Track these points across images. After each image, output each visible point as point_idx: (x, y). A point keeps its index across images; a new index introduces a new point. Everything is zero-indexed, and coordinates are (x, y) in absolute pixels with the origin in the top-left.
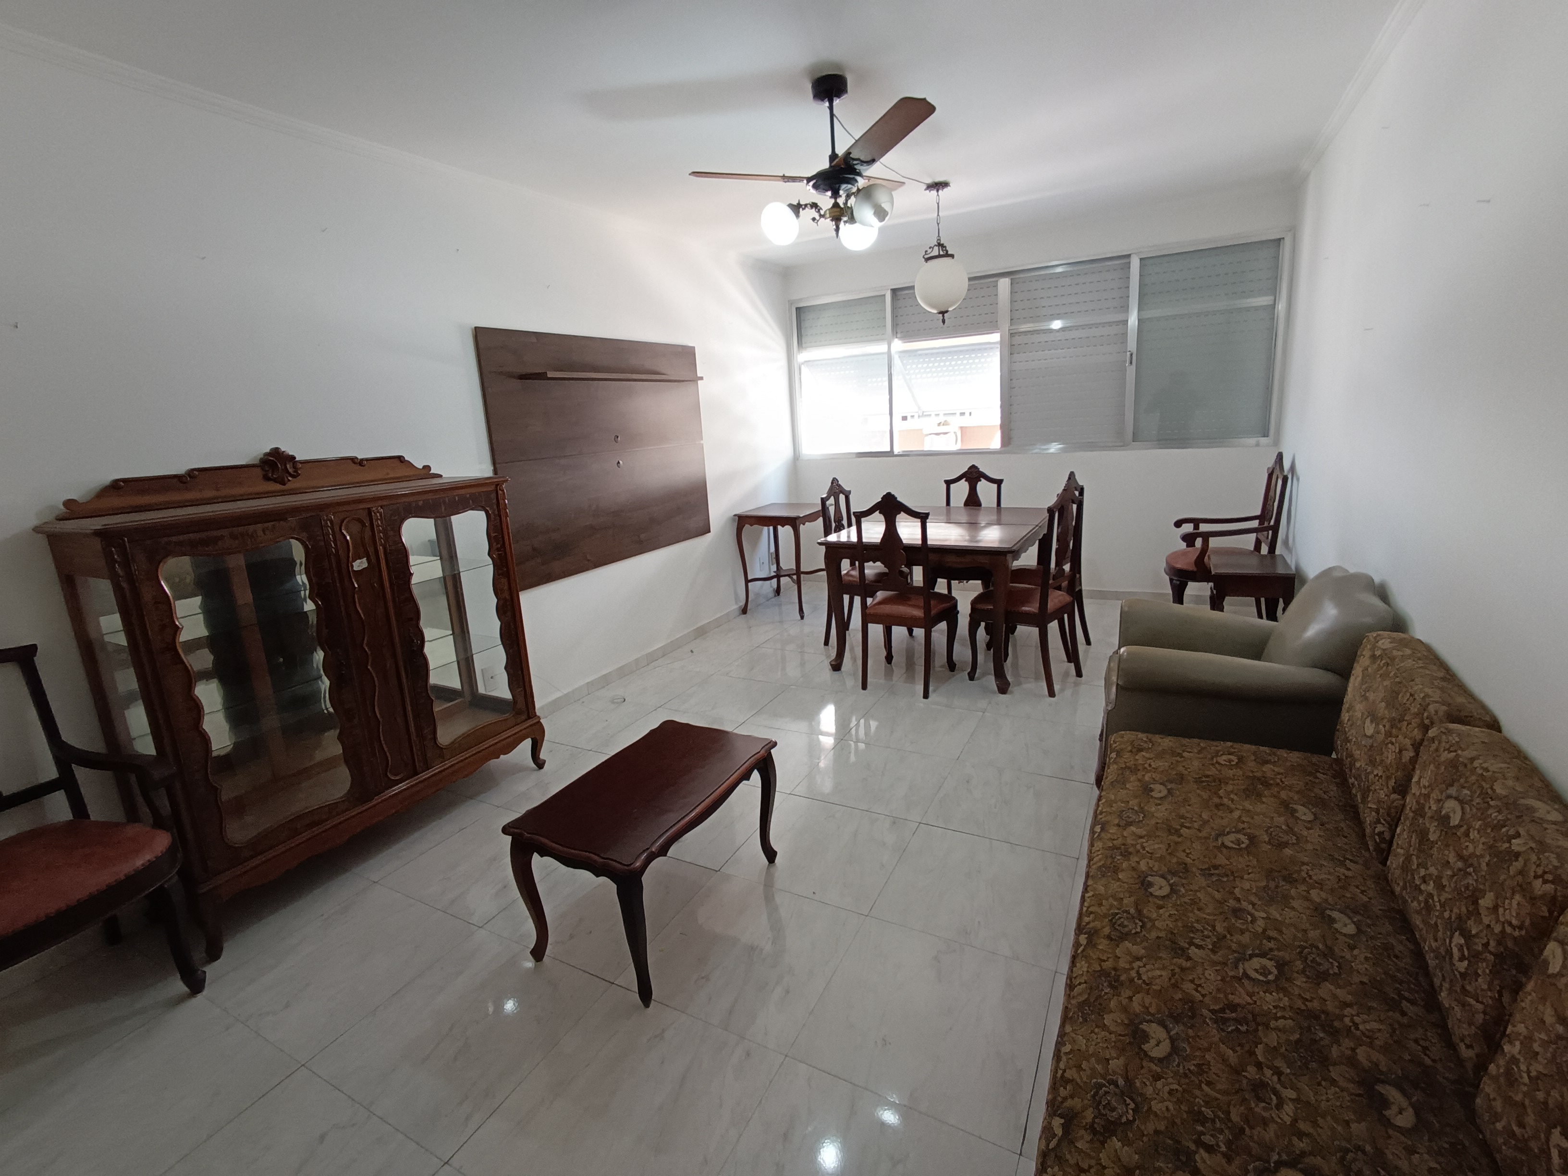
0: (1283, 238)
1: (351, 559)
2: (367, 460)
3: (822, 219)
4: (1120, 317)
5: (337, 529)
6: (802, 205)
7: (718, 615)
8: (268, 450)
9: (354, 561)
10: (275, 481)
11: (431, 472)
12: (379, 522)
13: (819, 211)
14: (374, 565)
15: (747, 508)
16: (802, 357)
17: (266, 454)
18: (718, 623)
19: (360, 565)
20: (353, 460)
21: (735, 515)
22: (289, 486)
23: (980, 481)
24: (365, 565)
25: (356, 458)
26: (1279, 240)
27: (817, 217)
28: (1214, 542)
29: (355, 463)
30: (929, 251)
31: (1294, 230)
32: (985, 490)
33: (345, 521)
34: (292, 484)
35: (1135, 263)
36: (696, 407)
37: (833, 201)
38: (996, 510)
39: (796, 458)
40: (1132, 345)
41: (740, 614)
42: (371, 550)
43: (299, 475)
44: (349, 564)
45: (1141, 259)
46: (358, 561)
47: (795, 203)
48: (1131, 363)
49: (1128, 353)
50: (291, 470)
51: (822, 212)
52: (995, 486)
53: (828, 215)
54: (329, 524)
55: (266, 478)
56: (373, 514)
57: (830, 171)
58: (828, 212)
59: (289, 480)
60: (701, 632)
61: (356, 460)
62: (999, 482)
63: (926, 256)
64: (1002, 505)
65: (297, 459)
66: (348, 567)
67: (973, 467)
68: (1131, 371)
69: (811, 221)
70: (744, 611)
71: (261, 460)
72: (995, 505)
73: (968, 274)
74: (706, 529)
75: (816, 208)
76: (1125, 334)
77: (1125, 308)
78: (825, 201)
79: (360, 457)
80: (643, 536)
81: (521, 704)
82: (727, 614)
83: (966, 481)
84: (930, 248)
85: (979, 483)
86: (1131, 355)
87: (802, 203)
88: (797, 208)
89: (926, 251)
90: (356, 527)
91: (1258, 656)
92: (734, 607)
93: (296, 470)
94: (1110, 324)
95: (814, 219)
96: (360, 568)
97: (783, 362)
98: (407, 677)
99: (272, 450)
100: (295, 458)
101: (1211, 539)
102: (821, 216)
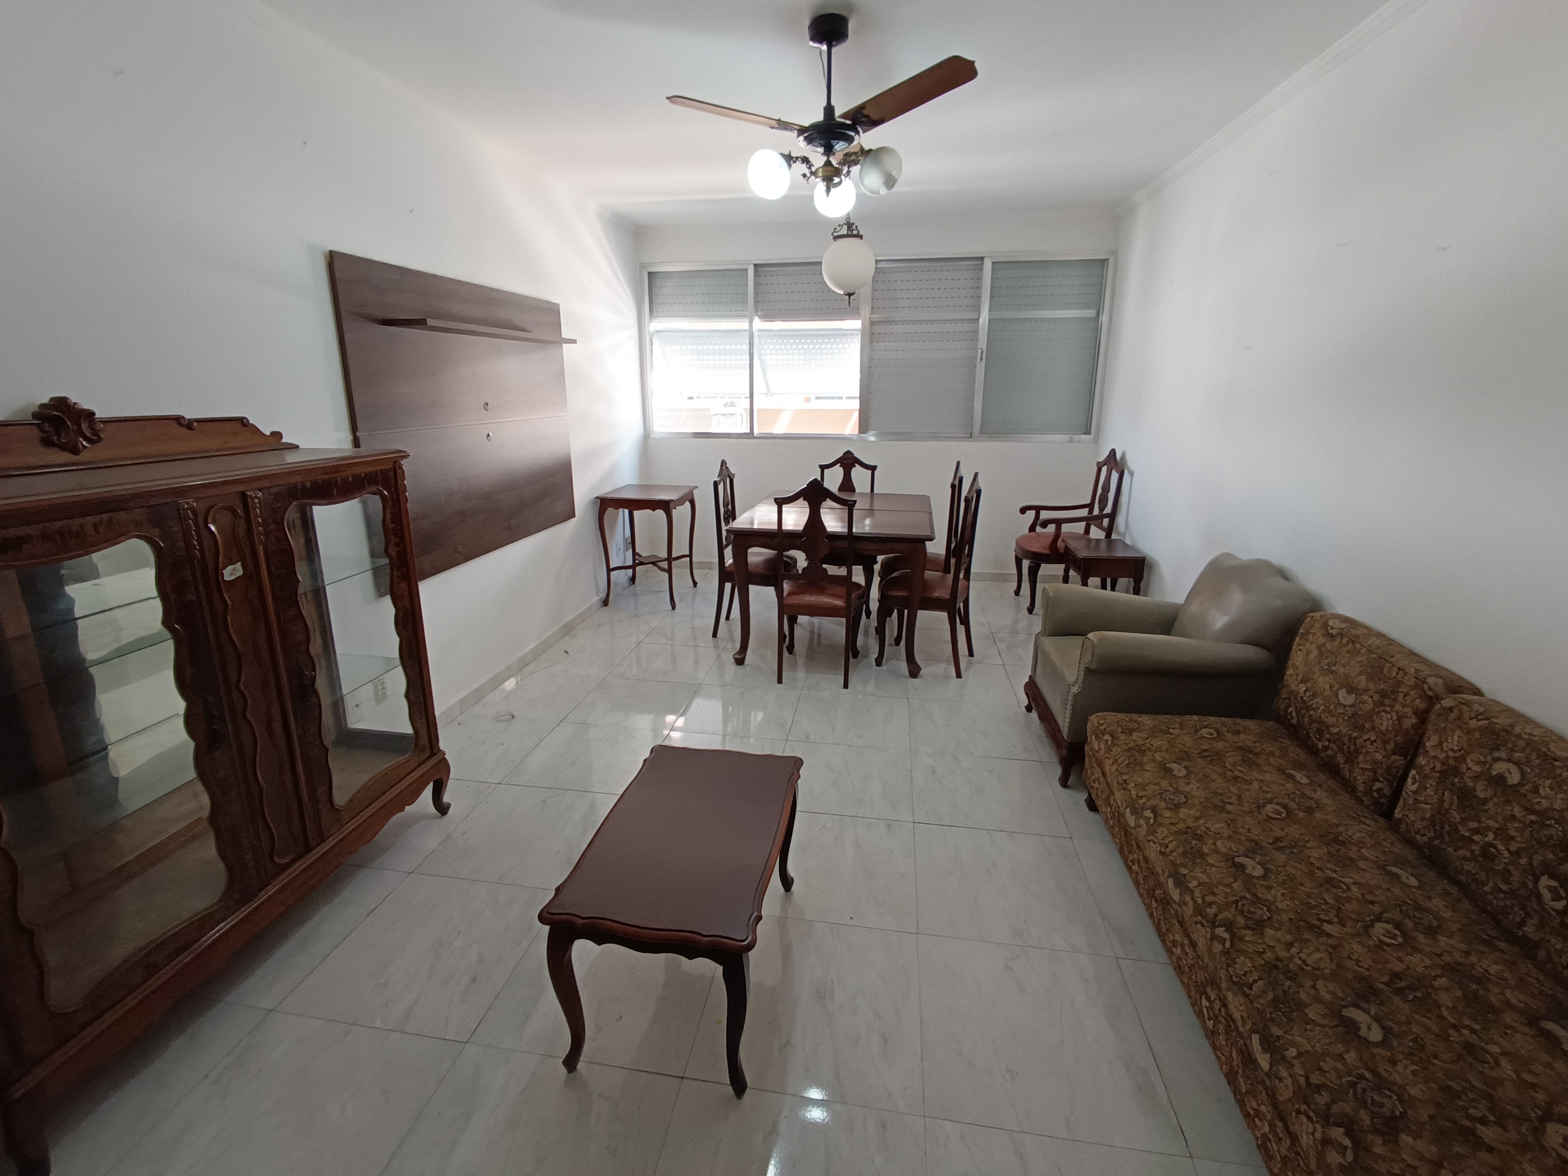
0: (1108, 259)
1: (220, 566)
2: (199, 421)
3: (813, 177)
4: (972, 315)
5: (201, 520)
6: (792, 158)
7: (583, 609)
8: (45, 400)
9: (224, 568)
10: (62, 447)
11: (283, 441)
12: (258, 511)
13: (810, 168)
14: (251, 575)
15: (605, 490)
16: (655, 325)
17: (42, 406)
18: (582, 618)
19: (232, 572)
20: (178, 420)
21: (597, 498)
22: (84, 456)
23: (855, 466)
24: (240, 572)
25: (183, 418)
26: (1104, 260)
27: (808, 175)
28: (1065, 528)
29: (180, 424)
30: (838, 229)
31: (1114, 253)
32: (859, 475)
33: (213, 510)
34: (89, 453)
35: (988, 266)
36: (561, 373)
37: (825, 158)
38: (869, 495)
39: (646, 436)
40: (983, 343)
41: (601, 607)
42: (247, 551)
43: (100, 439)
44: (218, 573)
45: (993, 263)
46: (230, 567)
47: (787, 153)
48: (981, 360)
49: (980, 351)
50: (88, 433)
51: (813, 169)
52: (870, 472)
53: (820, 174)
54: (190, 514)
55: (47, 442)
56: (249, 500)
57: (825, 124)
58: (821, 170)
59: (85, 447)
60: (568, 630)
61: (182, 421)
62: (873, 469)
63: (835, 234)
64: (875, 491)
65: (98, 416)
66: (217, 578)
67: (848, 452)
68: (981, 368)
69: (802, 177)
70: (605, 603)
71: (35, 415)
72: (869, 491)
73: (875, 256)
74: (571, 514)
75: (807, 164)
76: (975, 332)
77: (977, 308)
78: (818, 158)
79: (187, 417)
80: (513, 522)
81: (424, 741)
82: (590, 607)
83: (840, 466)
84: (839, 226)
85: (853, 469)
86: (982, 352)
87: (793, 155)
88: (789, 159)
89: (835, 229)
90: (226, 518)
91: (1168, 633)
92: (596, 599)
93: (95, 432)
94: (963, 321)
95: (804, 175)
96: (233, 577)
97: (635, 331)
98: (296, 721)
99: (52, 399)
100: (93, 414)
101: (1063, 525)
102: (812, 173)
